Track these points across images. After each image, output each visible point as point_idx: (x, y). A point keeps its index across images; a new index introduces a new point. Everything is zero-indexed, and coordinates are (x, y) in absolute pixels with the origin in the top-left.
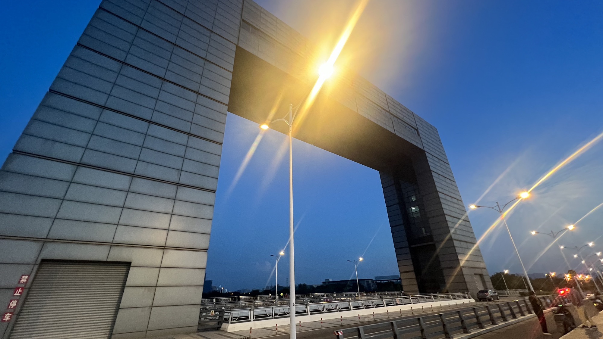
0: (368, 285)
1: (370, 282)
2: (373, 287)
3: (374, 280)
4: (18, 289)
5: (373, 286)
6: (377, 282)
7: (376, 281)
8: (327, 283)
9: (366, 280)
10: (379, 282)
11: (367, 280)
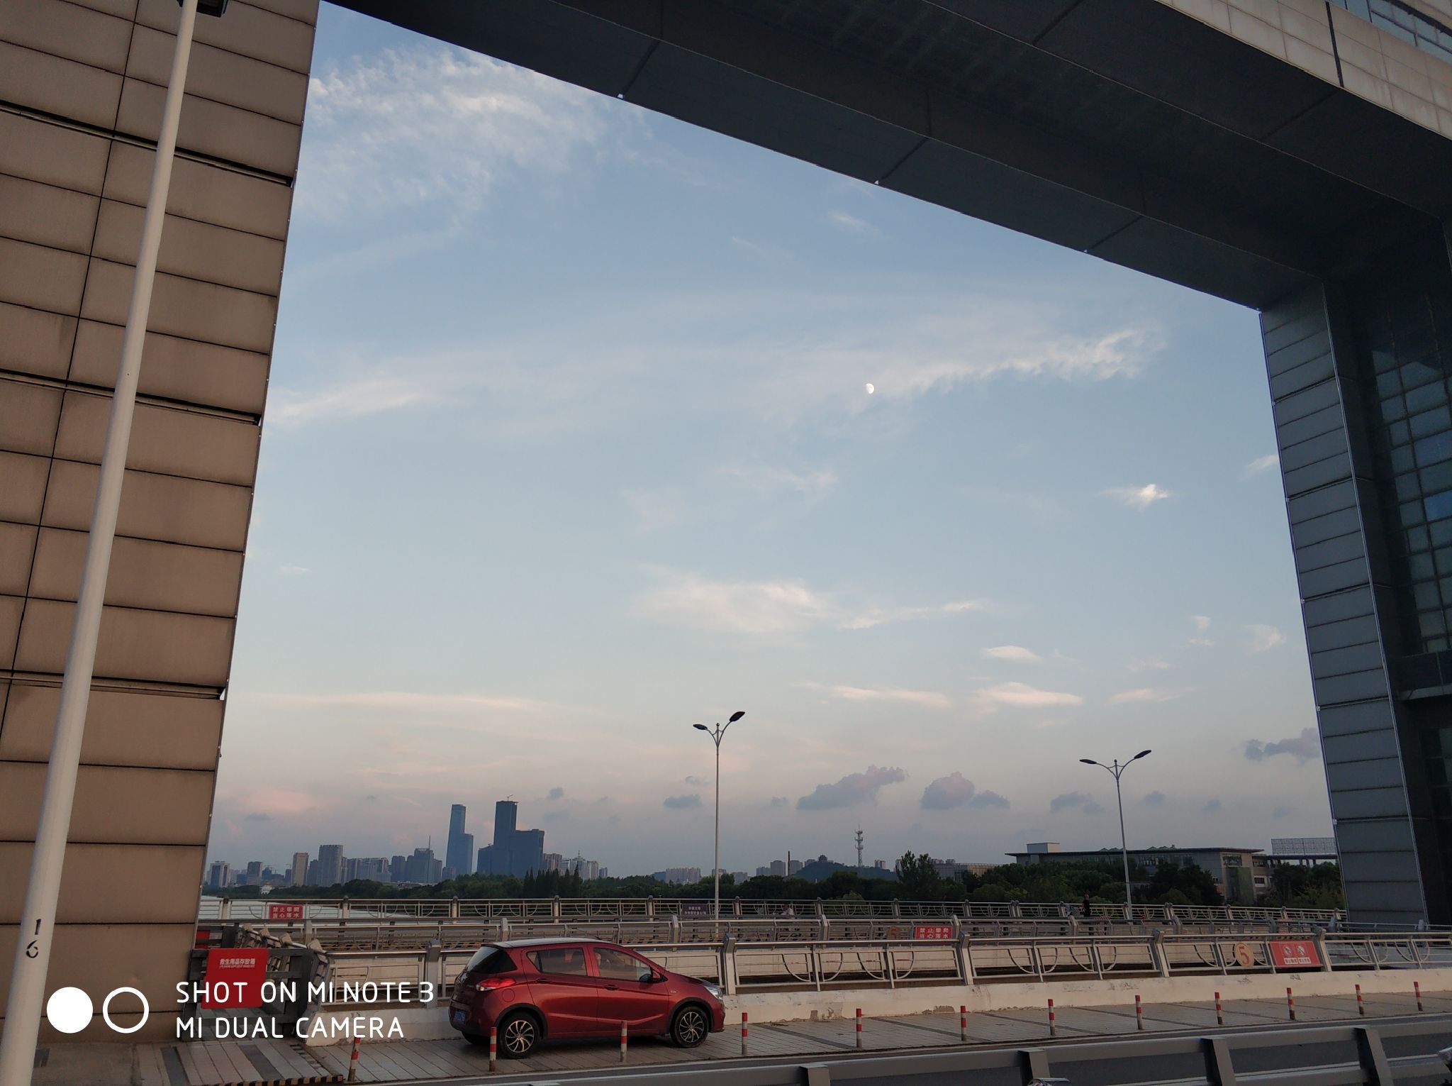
0: (1233, 874)
1: (1247, 862)
2: (1258, 885)
3: (1268, 852)
5: (1260, 884)
6: (1282, 862)
7: (1278, 858)
8: (1035, 861)
9: (1222, 855)
10: (1295, 863)
11: (1234, 855)
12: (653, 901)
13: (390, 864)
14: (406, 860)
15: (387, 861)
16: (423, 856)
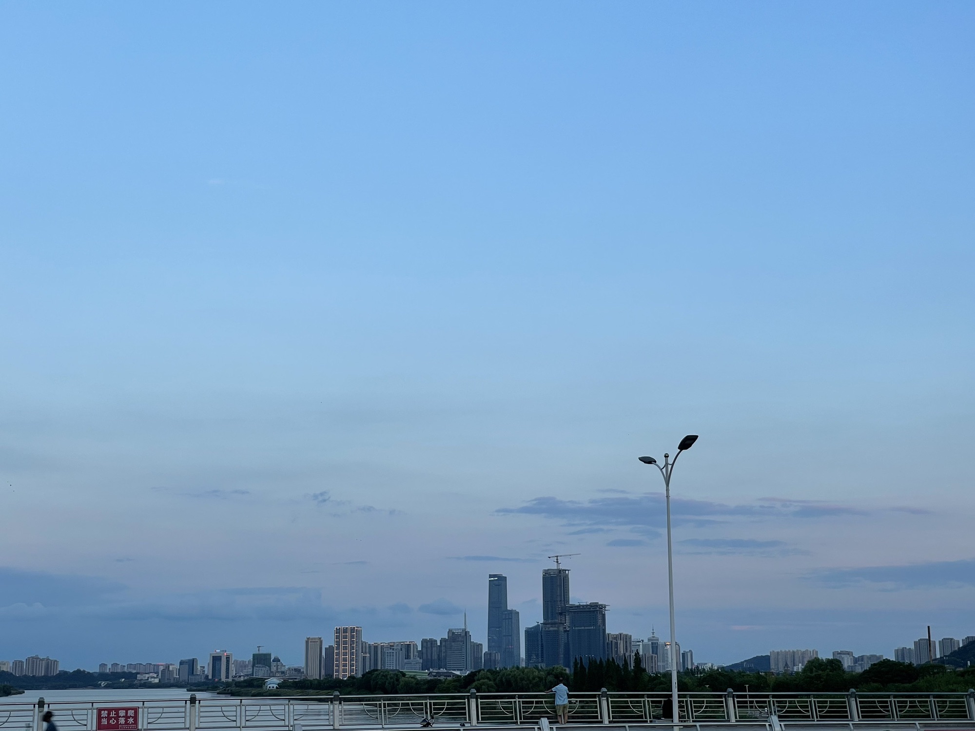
12: (608, 696)
13: (420, 648)
14: (439, 644)
15: (415, 646)
16: (459, 638)
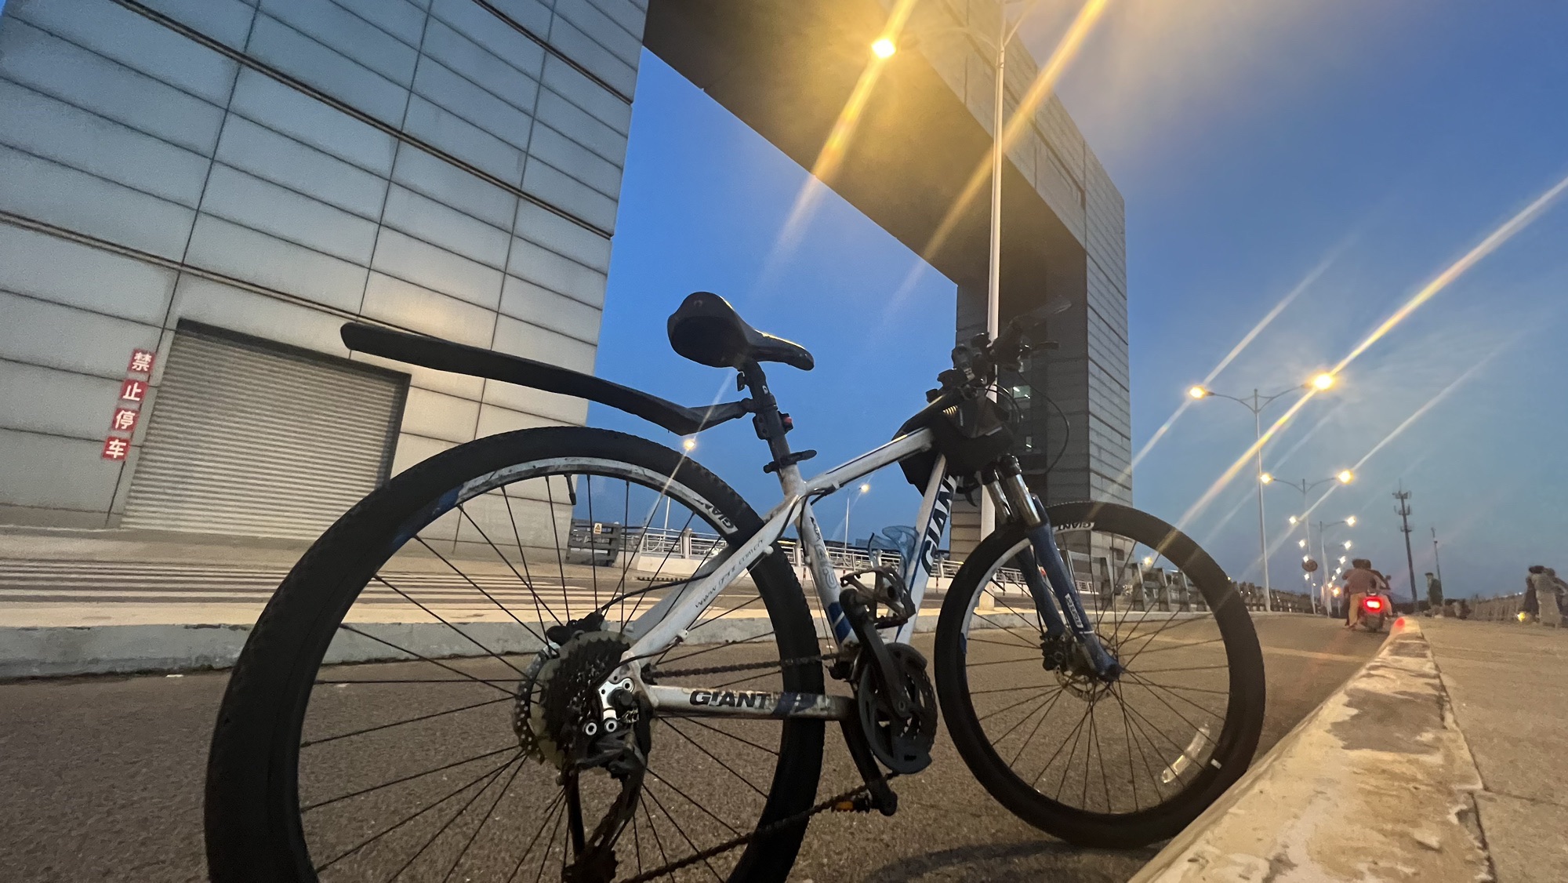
4: (132, 382)
